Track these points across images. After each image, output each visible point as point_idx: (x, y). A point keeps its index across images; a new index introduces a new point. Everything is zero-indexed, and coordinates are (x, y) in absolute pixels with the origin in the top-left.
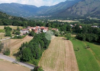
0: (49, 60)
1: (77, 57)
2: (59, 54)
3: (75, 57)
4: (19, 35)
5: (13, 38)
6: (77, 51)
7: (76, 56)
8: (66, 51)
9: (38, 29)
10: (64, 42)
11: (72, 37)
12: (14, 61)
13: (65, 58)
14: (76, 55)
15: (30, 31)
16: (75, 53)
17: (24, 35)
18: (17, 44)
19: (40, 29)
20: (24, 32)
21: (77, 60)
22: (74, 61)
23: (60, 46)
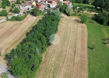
0: (51, 70)
1: (89, 64)
2: (65, 56)
3: (87, 63)
4: (18, 13)
5: (10, 20)
6: (92, 49)
7: (89, 61)
8: (77, 50)
9: (45, 2)
10: (77, 27)
11: (89, 18)
12: (3, 72)
13: (72, 67)
14: (89, 58)
15: (33, 5)
16: (89, 53)
17: (25, 14)
18: (13, 31)
19: (47, 2)
20: (26, 7)
21: (89, 71)
22: (85, 74)
23: (69, 37)
